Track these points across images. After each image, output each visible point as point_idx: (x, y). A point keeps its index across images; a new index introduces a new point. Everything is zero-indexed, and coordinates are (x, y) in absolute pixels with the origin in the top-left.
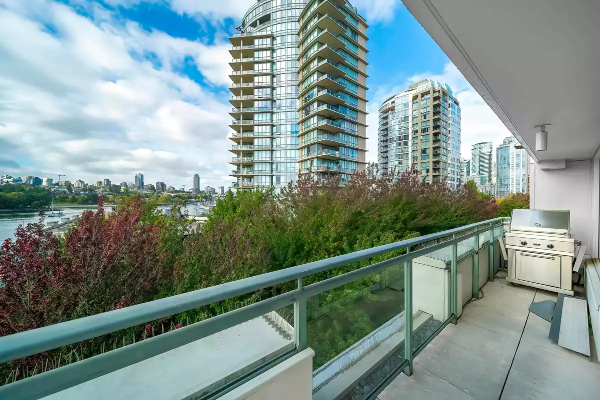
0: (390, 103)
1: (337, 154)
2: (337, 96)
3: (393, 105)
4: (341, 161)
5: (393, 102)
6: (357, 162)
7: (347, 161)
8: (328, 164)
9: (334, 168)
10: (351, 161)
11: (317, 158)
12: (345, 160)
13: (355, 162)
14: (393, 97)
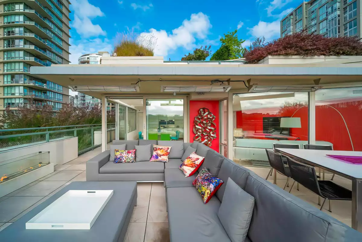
0: (86, 58)
1: (45, 86)
2: (44, 42)
3: (88, 60)
4: (48, 92)
5: (88, 58)
6: (63, 94)
7: (54, 92)
8: (35, 92)
9: (42, 96)
10: (58, 93)
11: (24, 86)
12: (52, 91)
13: (61, 94)
14: (88, 55)
